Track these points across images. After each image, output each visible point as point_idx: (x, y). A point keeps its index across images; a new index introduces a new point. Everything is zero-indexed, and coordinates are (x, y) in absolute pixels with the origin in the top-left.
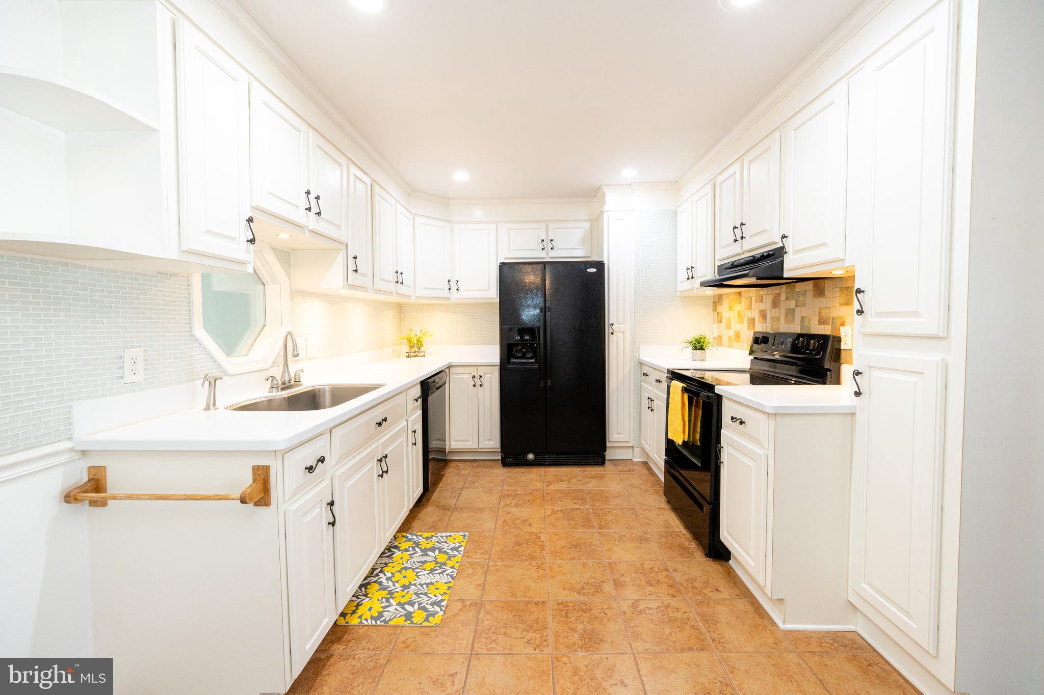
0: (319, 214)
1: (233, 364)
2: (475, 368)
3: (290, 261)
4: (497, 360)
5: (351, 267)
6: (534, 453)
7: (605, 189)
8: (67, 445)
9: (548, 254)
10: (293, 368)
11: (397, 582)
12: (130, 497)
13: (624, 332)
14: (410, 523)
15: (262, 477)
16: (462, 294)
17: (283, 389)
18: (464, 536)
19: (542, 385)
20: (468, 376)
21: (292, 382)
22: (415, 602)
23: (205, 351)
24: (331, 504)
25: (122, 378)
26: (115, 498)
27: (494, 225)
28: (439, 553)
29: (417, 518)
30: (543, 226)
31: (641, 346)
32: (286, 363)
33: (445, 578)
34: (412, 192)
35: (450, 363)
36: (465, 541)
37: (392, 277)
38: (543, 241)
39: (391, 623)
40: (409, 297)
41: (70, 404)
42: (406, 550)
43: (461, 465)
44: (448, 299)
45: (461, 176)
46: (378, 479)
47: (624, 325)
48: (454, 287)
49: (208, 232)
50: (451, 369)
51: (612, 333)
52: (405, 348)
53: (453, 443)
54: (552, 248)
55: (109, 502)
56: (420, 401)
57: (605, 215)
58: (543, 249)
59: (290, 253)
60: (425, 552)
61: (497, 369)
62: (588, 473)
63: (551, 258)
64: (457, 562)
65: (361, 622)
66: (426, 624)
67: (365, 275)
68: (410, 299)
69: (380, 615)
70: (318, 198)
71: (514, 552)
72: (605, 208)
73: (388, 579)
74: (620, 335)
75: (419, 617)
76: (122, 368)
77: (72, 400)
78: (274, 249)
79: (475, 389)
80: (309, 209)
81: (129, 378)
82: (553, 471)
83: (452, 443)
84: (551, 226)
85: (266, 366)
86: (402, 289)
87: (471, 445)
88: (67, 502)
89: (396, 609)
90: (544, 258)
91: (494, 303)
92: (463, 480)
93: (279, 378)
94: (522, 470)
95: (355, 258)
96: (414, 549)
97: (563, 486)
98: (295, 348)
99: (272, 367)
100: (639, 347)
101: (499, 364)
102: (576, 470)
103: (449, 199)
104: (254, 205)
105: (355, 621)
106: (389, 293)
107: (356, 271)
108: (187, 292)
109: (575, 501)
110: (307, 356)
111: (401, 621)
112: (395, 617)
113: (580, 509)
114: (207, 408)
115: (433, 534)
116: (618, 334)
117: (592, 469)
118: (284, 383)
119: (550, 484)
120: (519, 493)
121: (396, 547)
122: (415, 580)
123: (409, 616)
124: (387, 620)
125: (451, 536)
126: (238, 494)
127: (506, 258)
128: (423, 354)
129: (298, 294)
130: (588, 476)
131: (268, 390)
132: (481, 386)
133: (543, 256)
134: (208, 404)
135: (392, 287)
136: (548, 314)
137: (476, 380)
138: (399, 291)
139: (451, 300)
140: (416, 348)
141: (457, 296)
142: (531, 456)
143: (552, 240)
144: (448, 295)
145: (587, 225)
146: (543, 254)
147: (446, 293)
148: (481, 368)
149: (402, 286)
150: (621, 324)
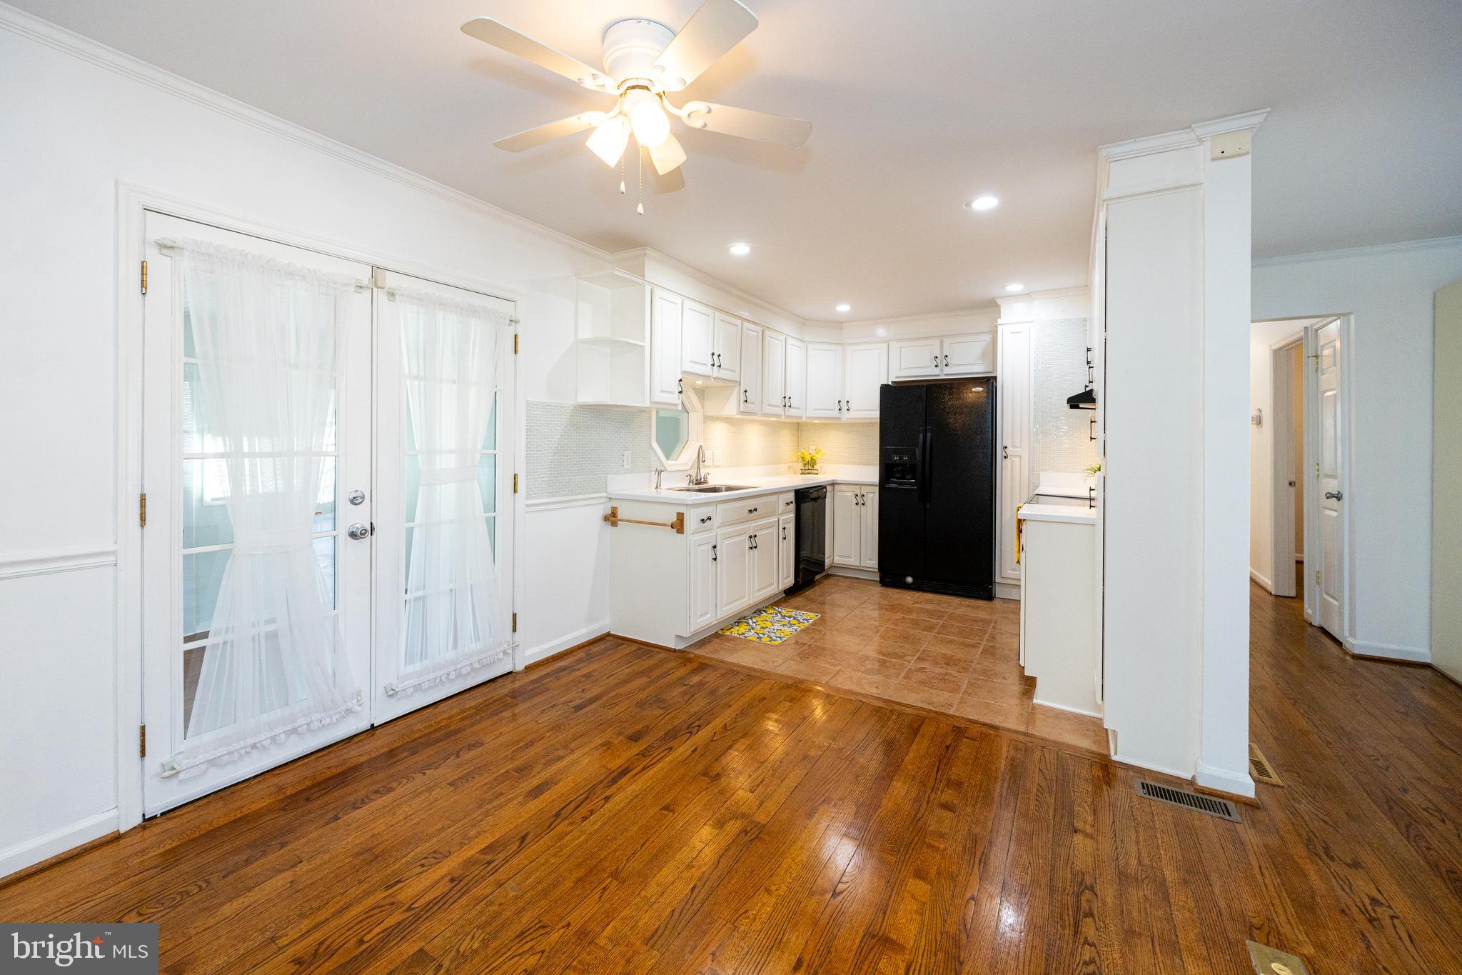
0: (720, 366)
1: (670, 465)
2: (858, 487)
3: (703, 396)
4: (876, 480)
5: (743, 398)
6: (912, 577)
7: (999, 301)
8: (605, 494)
9: (942, 370)
10: (703, 472)
11: (759, 624)
12: (628, 521)
13: (1020, 456)
15: (680, 517)
16: (852, 415)
17: (696, 484)
18: (818, 615)
19: (920, 507)
20: (851, 494)
21: (702, 480)
22: (766, 634)
23: (655, 454)
24: (715, 547)
25: (623, 466)
26: (622, 520)
27: (885, 345)
28: (793, 619)
30: (937, 342)
31: (1042, 474)
32: (699, 468)
33: (791, 629)
34: (804, 322)
35: (833, 480)
37: (780, 402)
38: (936, 358)
39: (748, 638)
40: (801, 417)
41: (607, 475)
42: (771, 614)
43: (842, 579)
44: (839, 419)
45: (844, 308)
46: (749, 551)
47: (1020, 449)
48: (844, 407)
49: (662, 391)
50: (836, 486)
51: (1005, 457)
52: (800, 466)
54: (946, 365)
55: (619, 522)
56: (793, 506)
57: (1000, 328)
58: (936, 366)
60: (784, 617)
61: (877, 489)
62: (966, 603)
63: (945, 375)
64: (803, 625)
65: (731, 634)
66: (769, 643)
67: (754, 403)
69: (743, 634)
70: (719, 356)
72: (1000, 321)
73: (753, 622)
74: (1016, 460)
75: (765, 639)
76: (624, 460)
77: (607, 472)
78: (693, 389)
79: (858, 507)
80: (713, 365)
82: (929, 596)
83: (836, 558)
84: (947, 342)
85: (687, 468)
86: (790, 412)
87: (852, 561)
88: (605, 520)
89: (753, 634)
90: (938, 375)
91: (876, 423)
93: (694, 476)
94: (900, 591)
95: (746, 391)
96: (776, 614)
97: (929, 607)
98: (703, 456)
99: (690, 469)
100: (1039, 473)
101: (879, 484)
102: (955, 599)
103: (842, 323)
104: (683, 369)
105: (728, 633)
106: (778, 416)
107: (746, 401)
108: (649, 423)
111: (755, 639)
112: (751, 636)
114: (657, 488)
115: (794, 610)
116: (1014, 459)
117: (973, 601)
118: (697, 480)
121: (765, 611)
122: (771, 626)
123: (760, 638)
124: (746, 636)
125: (806, 613)
126: (670, 524)
127: (897, 377)
128: (816, 472)
129: (708, 419)
131: (688, 483)
132: (863, 504)
133: (938, 373)
134: (657, 486)
135: (780, 410)
136: (929, 435)
137: (859, 498)
138: (787, 413)
139: (842, 420)
140: (809, 466)
141: (846, 416)
142: (909, 580)
143: (947, 356)
144: (839, 416)
145: (988, 338)
146: (937, 371)
147: (836, 413)
148: (862, 487)
149: (790, 409)
150: (1016, 447)
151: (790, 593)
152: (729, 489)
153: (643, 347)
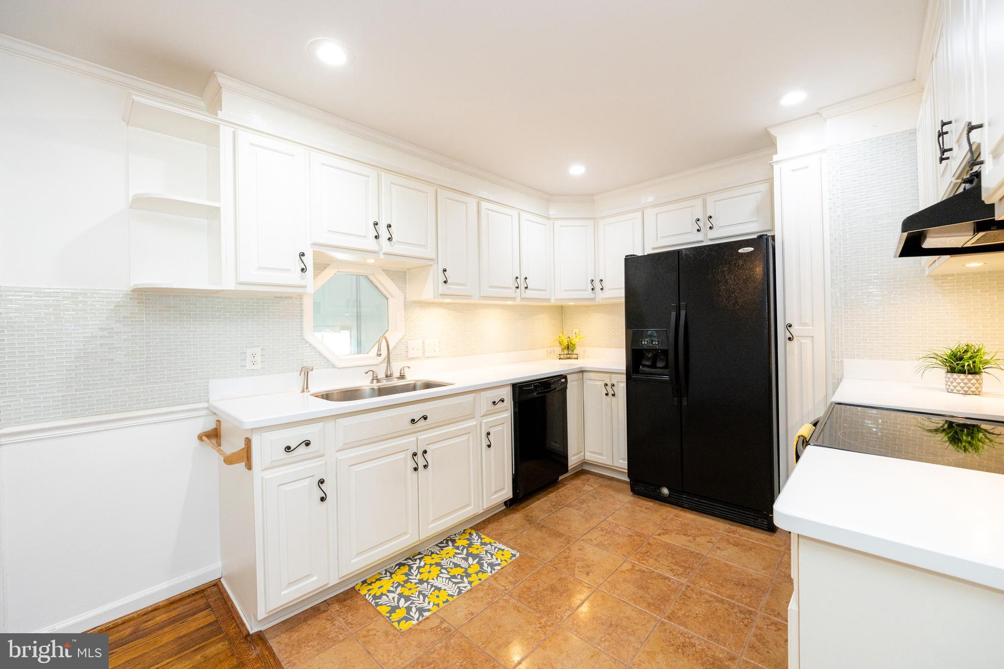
0: (391, 240)
1: (341, 359)
2: (609, 375)
3: (405, 279)
4: (622, 367)
5: (441, 279)
6: (668, 488)
7: (773, 131)
8: (205, 405)
9: (706, 235)
10: (396, 366)
11: (421, 573)
13: (813, 337)
14: (489, 523)
15: (246, 447)
17: (383, 382)
18: (514, 555)
19: (675, 403)
20: (600, 384)
21: (395, 376)
22: (411, 599)
23: (315, 349)
24: (321, 482)
25: (245, 366)
27: (639, 214)
28: (477, 563)
29: (499, 521)
30: (699, 202)
31: (845, 360)
32: (388, 361)
33: (452, 589)
34: (551, 197)
35: (580, 368)
36: (509, 561)
37: (511, 283)
38: (698, 220)
39: (378, 608)
40: (548, 300)
41: (208, 381)
42: (457, 548)
44: (594, 299)
45: (577, 170)
46: (412, 471)
47: (813, 326)
48: (598, 287)
49: (259, 268)
50: (585, 374)
51: (790, 339)
52: (558, 350)
53: (587, 454)
54: (710, 228)
57: (776, 167)
58: (698, 230)
59: (405, 272)
60: (468, 556)
62: (737, 536)
63: (711, 240)
64: (480, 580)
65: (365, 595)
66: (395, 624)
67: (464, 285)
68: (550, 302)
70: (388, 226)
71: (539, 596)
72: (775, 158)
73: (418, 568)
74: (807, 342)
75: (398, 615)
76: (245, 360)
77: (209, 378)
79: (608, 398)
80: (379, 237)
81: (249, 366)
82: (689, 517)
84: (710, 200)
86: (529, 294)
87: (604, 459)
89: (393, 598)
90: (702, 241)
92: (577, 496)
93: (380, 372)
94: (650, 504)
95: (445, 270)
97: (678, 541)
100: (842, 362)
101: (625, 372)
102: (720, 527)
103: (593, 195)
104: (315, 241)
105: (364, 591)
106: (508, 298)
107: (446, 282)
108: (300, 309)
109: (674, 567)
110: (424, 355)
111: (385, 610)
112: (386, 604)
113: (669, 579)
114: (303, 391)
115: (492, 541)
116: (802, 341)
117: (748, 532)
119: (666, 532)
120: (617, 530)
121: (453, 541)
122: (433, 579)
123: (394, 609)
124: (379, 603)
125: (503, 550)
127: (653, 249)
128: (575, 356)
130: (731, 540)
131: (370, 381)
132: (613, 395)
133: (701, 239)
134: (303, 388)
135: (511, 292)
136: (683, 313)
137: (609, 388)
138: (524, 296)
139: (597, 300)
140: (569, 350)
141: (600, 296)
142: (665, 491)
143: (711, 217)
144: (592, 296)
145: (764, 187)
146: (699, 237)
147: (589, 294)
148: (613, 375)
149: (527, 291)
150: (806, 324)
151: (512, 504)
152: (428, 385)
153: (218, 209)
